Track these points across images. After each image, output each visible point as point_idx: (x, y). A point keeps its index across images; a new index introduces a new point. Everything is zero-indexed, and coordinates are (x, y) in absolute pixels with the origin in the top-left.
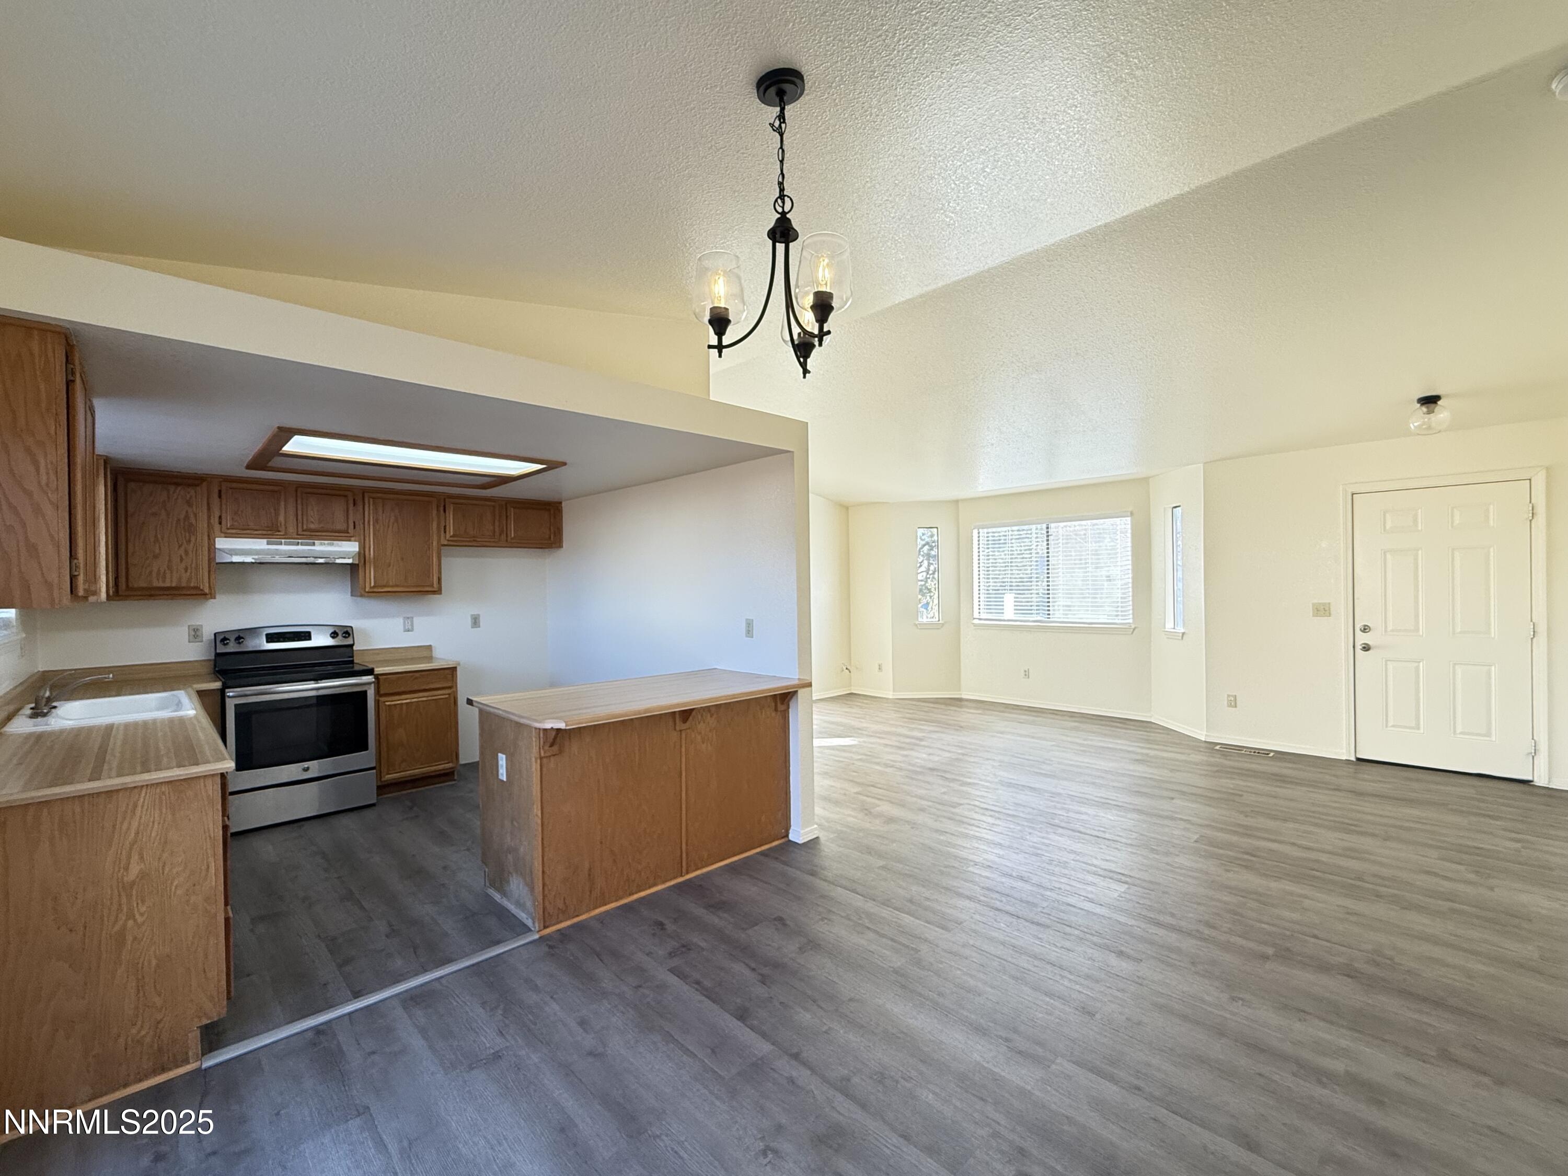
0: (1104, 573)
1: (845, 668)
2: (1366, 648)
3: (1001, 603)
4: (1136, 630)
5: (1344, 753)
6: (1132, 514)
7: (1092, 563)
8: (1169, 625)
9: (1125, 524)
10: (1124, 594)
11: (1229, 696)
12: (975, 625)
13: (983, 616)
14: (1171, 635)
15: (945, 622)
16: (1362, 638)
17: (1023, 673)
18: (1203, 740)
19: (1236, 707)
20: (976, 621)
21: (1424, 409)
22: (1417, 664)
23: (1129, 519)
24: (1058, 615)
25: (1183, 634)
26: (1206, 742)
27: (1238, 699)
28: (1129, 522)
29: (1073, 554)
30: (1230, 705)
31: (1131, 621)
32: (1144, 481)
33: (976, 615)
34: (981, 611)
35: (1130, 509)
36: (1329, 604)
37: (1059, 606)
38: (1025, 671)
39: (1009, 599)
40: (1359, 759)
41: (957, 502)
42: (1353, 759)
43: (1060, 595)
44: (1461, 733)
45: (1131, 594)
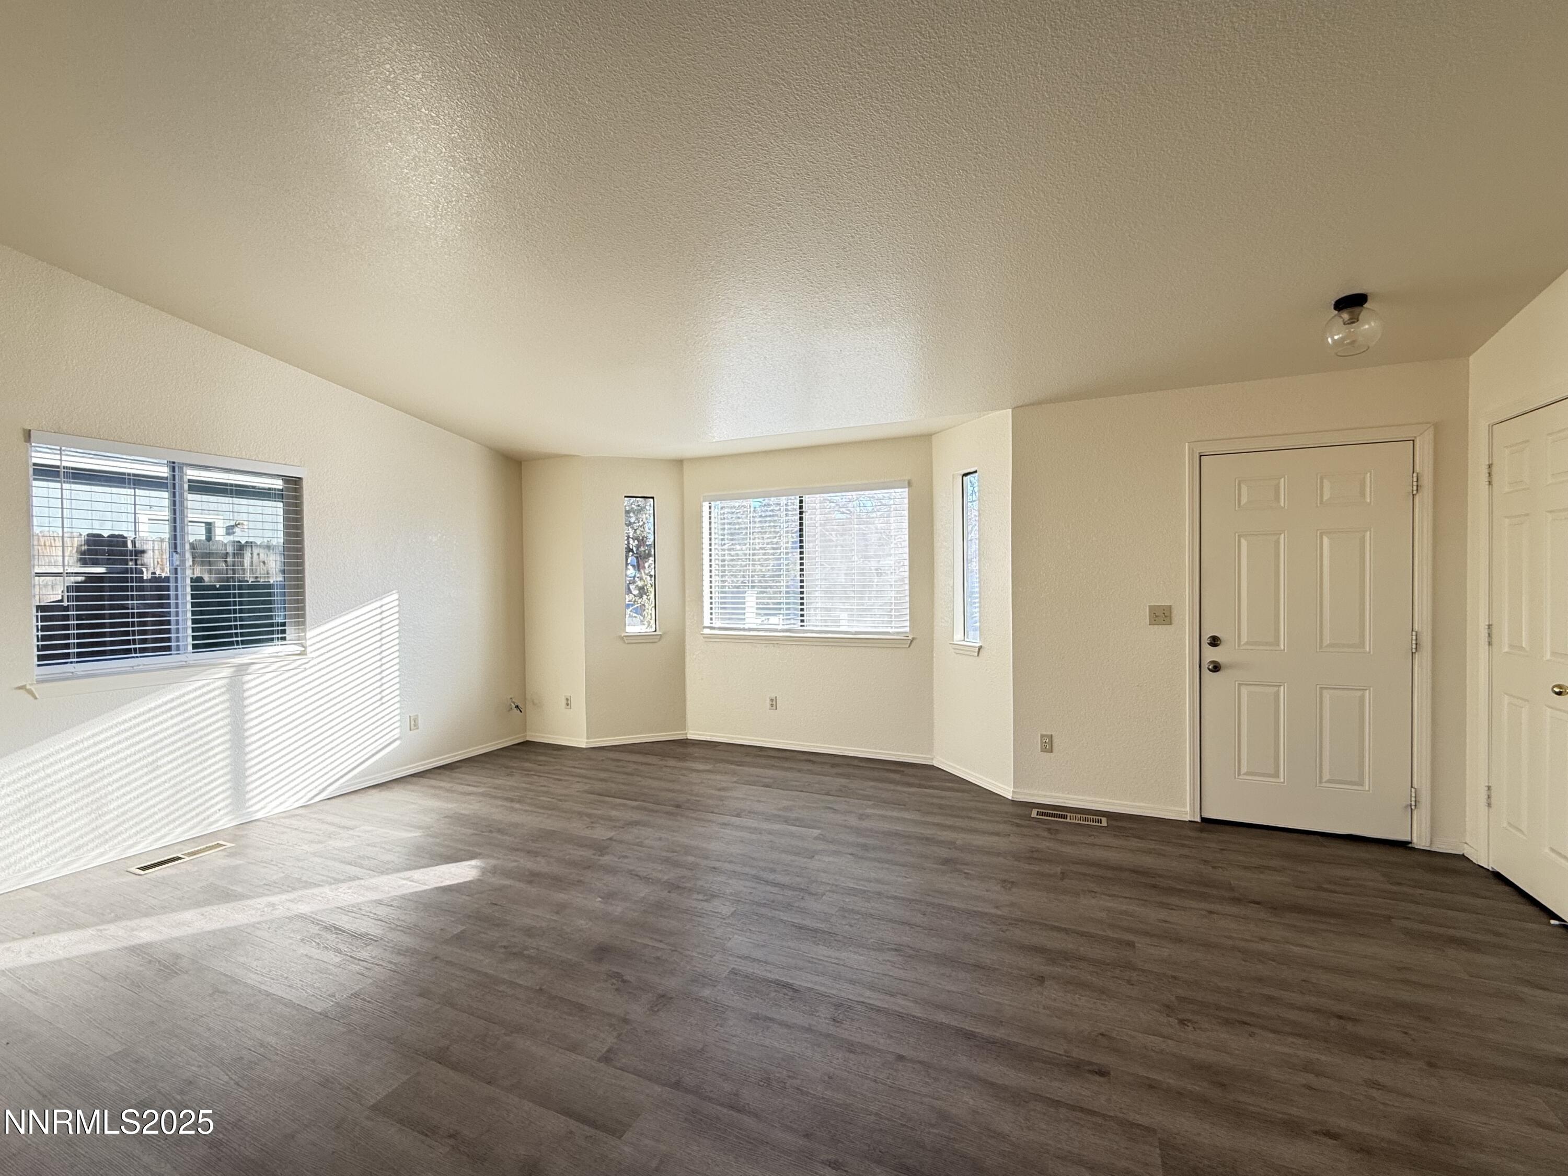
0: (873, 564)
1: (514, 706)
2: (1216, 668)
3: (743, 606)
4: (915, 641)
5: (1186, 812)
6: (910, 484)
7: (859, 551)
8: (958, 636)
9: (901, 496)
10: (898, 592)
11: (1042, 736)
12: (706, 637)
13: (717, 624)
14: (960, 650)
15: (665, 633)
16: (1211, 654)
17: (768, 702)
18: (1010, 798)
19: (1052, 752)
20: (707, 631)
21: (1346, 316)
22: (1276, 689)
23: (907, 490)
24: (816, 622)
25: (980, 648)
26: (1014, 802)
27: (1055, 740)
28: (906, 495)
29: (834, 538)
30: (1044, 750)
31: (907, 629)
32: (925, 439)
33: (707, 623)
34: (713, 616)
35: (907, 478)
36: (1170, 607)
37: (815, 609)
38: (772, 700)
39: (751, 599)
40: (1204, 820)
41: (679, 463)
42: (1198, 820)
43: (817, 594)
44: (1329, 781)
45: (907, 592)
